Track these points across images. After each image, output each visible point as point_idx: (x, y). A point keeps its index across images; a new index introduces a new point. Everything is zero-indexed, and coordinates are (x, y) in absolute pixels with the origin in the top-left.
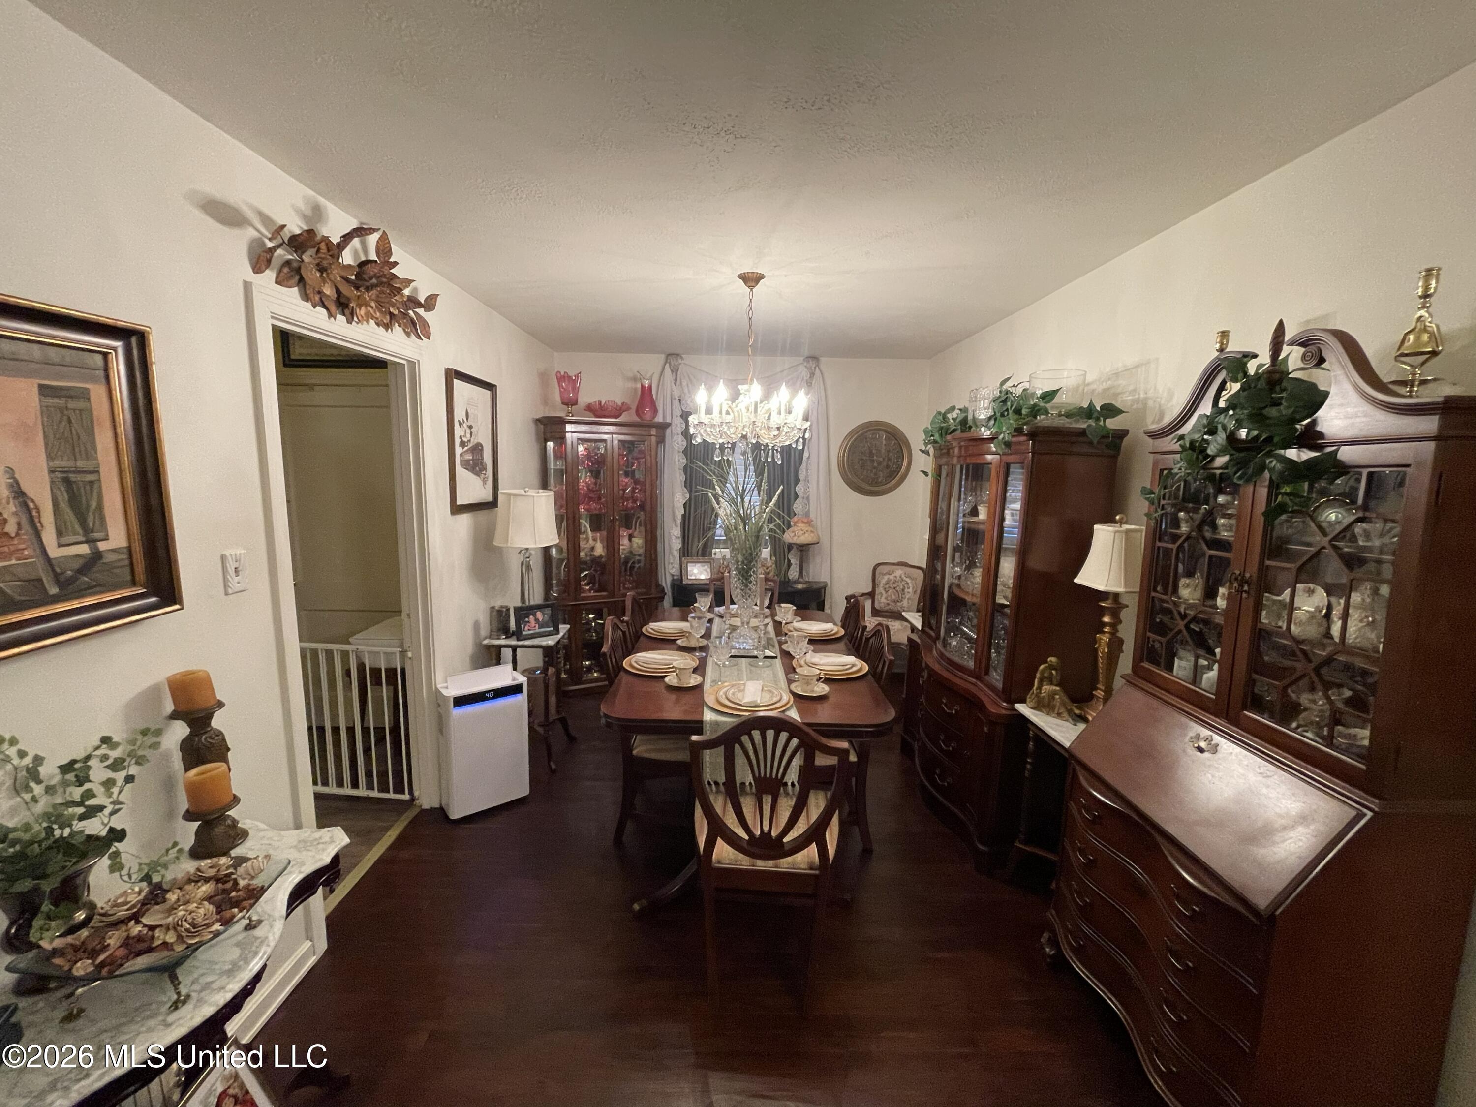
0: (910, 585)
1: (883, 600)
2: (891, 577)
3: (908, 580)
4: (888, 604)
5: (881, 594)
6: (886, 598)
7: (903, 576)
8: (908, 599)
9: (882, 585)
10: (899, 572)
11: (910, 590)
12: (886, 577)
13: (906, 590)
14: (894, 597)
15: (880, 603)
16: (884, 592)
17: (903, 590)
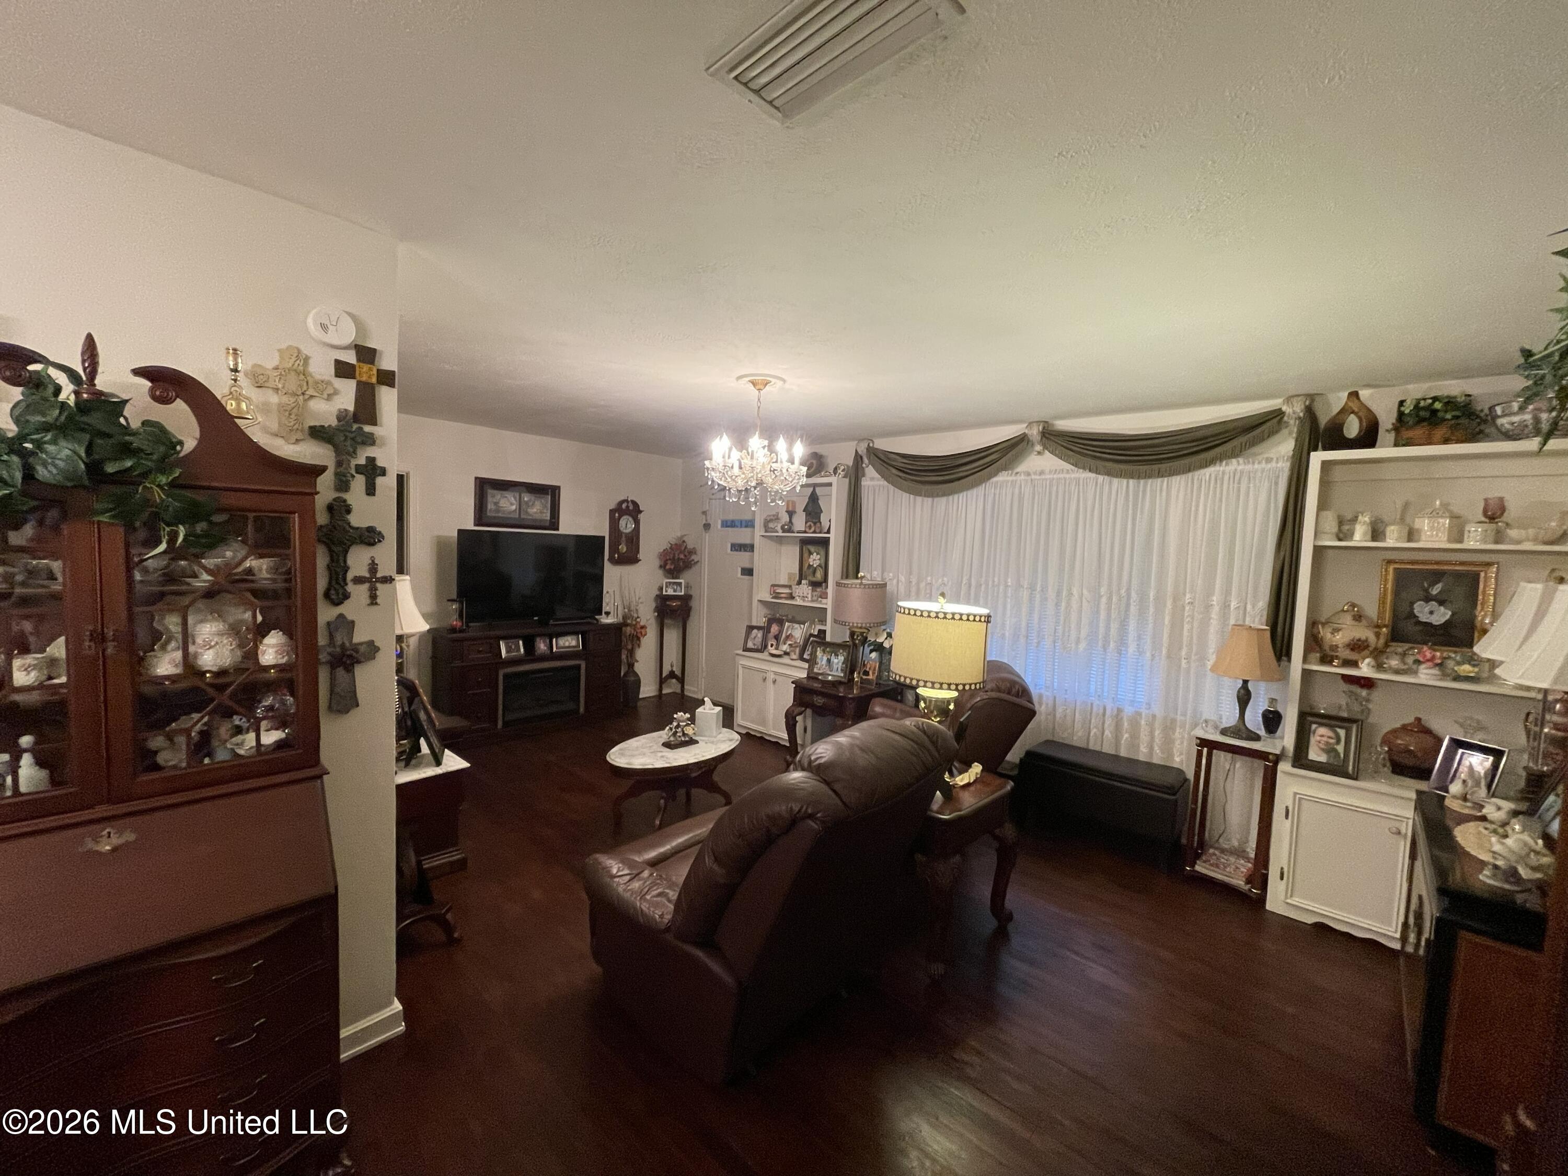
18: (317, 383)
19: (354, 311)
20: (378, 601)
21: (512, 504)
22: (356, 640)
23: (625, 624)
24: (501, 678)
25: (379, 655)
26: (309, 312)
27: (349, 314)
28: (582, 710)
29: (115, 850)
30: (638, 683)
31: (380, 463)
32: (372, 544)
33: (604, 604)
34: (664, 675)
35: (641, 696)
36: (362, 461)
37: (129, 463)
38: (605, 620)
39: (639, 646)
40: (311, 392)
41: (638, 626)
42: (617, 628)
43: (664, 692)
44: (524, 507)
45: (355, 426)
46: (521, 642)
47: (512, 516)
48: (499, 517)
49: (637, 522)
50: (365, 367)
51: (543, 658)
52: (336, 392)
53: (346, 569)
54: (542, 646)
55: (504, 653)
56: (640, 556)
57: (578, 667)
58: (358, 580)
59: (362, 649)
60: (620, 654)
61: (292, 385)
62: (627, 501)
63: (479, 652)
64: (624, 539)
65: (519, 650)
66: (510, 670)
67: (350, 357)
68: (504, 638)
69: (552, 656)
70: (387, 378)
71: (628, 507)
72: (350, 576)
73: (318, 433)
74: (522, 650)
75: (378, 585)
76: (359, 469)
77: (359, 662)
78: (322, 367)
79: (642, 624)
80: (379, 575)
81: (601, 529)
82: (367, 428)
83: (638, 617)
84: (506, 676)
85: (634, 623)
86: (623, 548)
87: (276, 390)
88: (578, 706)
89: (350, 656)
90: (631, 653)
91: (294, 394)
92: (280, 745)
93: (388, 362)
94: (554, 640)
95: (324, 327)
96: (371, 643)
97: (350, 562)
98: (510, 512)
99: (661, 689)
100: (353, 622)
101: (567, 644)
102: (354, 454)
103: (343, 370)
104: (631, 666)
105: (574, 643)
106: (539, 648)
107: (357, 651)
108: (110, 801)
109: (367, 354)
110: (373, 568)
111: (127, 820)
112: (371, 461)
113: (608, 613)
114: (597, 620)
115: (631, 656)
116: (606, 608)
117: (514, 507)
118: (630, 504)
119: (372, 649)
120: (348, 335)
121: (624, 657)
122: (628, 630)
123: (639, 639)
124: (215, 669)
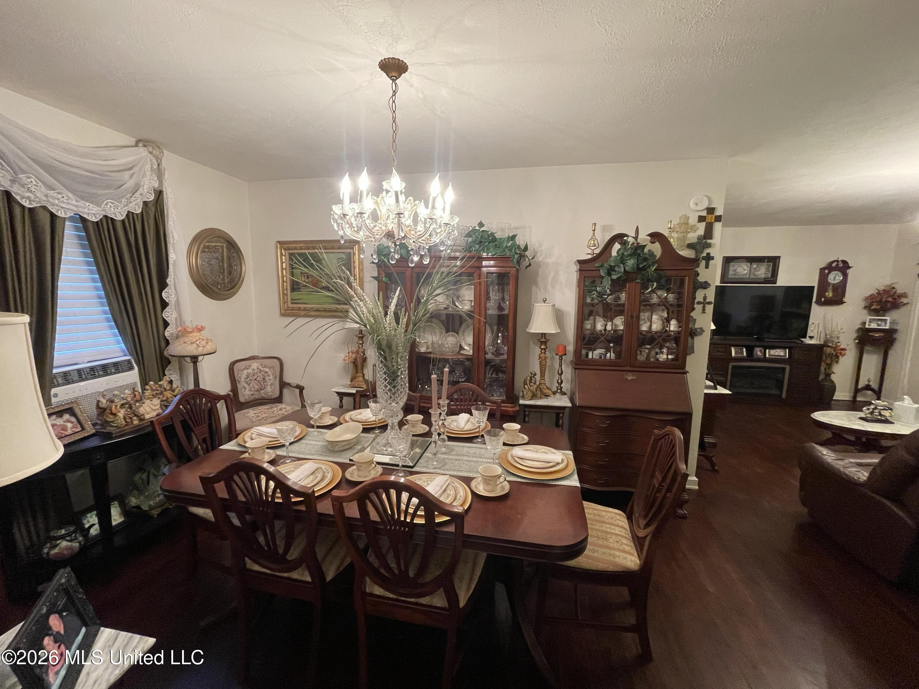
0: (270, 373)
1: (247, 392)
2: (250, 371)
3: (266, 370)
4: (253, 395)
5: (245, 388)
6: (250, 390)
7: (260, 367)
8: (271, 385)
9: (243, 380)
10: (255, 365)
11: (271, 377)
12: (245, 372)
13: (267, 378)
14: (256, 387)
15: (244, 396)
16: (246, 385)
17: (264, 379)
18: (692, 226)
19: (708, 194)
20: (706, 311)
21: (745, 270)
22: (696, 327)
23: (825, 345)
24: (730, 367)
25: (704, 333)
26: (691, 199)
27: (705, 196)
28: (784, 396)
29: (631, 380)
30: (833, 389)
31: (712, 255)
32: (705, 288)
33: (809, 331)
34: (860, 386)
35: (834, 398)
36: (704, 255)
37: (645, 264)
38: (807, 341)
39: (837, 362)
40: (689, 230)
41: (838, 348)
42: (819, 348)
43: (859, 399)
44: (753, 270)
45: (704, 241)
46: (744, 349)
47: (744, 277)
48: (736, 278)
49: (845, 275)
50: (710, 216)
51: (759, 360)
52: (698, 229)
53: (695, 298)
54: (758, 352)
55: (733, 354)
56: (845, 300)
57: (784, 369)
58: (699, 303)
59: (698, 330)
60: (819, 367)
61: (683, 229)
62: (837, 261)
63: (719, 351)
64: (831, 287)
65: (743, 354)
66: (735, 364)
67: (704, 214)
68: (734, 346)
69: (765, 360)
70: (718, 219)
71: (838, 265)
72: (696, 301)
73: (690, 246)
74: (745, 354)
75: (706, 305)
76: (704, 258)
77: (697, 335)
78: (693, 220)
79: (842, 347)
80: (707, 301)
81: (813, 281)
82: (709, 241)
83: (839, 342)
84: (734, 367)
85: (834, 346)
86: (829, 294)
87: (677, 232)
88: (781, 392)
89: (694, 333)
90: (829, 366)
91: (683, 232)
92: (673, 360)
93: (719, 212)
94: (767, 351)
95: (697, 204)
96: (701, 329)
97: (696, 296)
98: (743, 275)
99: (855, 397)
100: (695, 320)
101: (777, 354)
102: (702, 252)
103: (701, 219)
104: (828, 375)
105: (782, 354)
106: (757, 354)
107: (696, 331)
108: (630, 366)
109: (711, 210)
110: (705, 298)
111: (635, 373)
112: (708, 254)
113: (811, 337)
114: (802, 341)
115: (828, 368)
116: (809, 333)
117: (746, 272)
118: (840, 263)
119: (702, 331)
120: (705, 205)
121: (822, 368)
122: (828, 350)
123: (837, 357)
124: (655, 331)
